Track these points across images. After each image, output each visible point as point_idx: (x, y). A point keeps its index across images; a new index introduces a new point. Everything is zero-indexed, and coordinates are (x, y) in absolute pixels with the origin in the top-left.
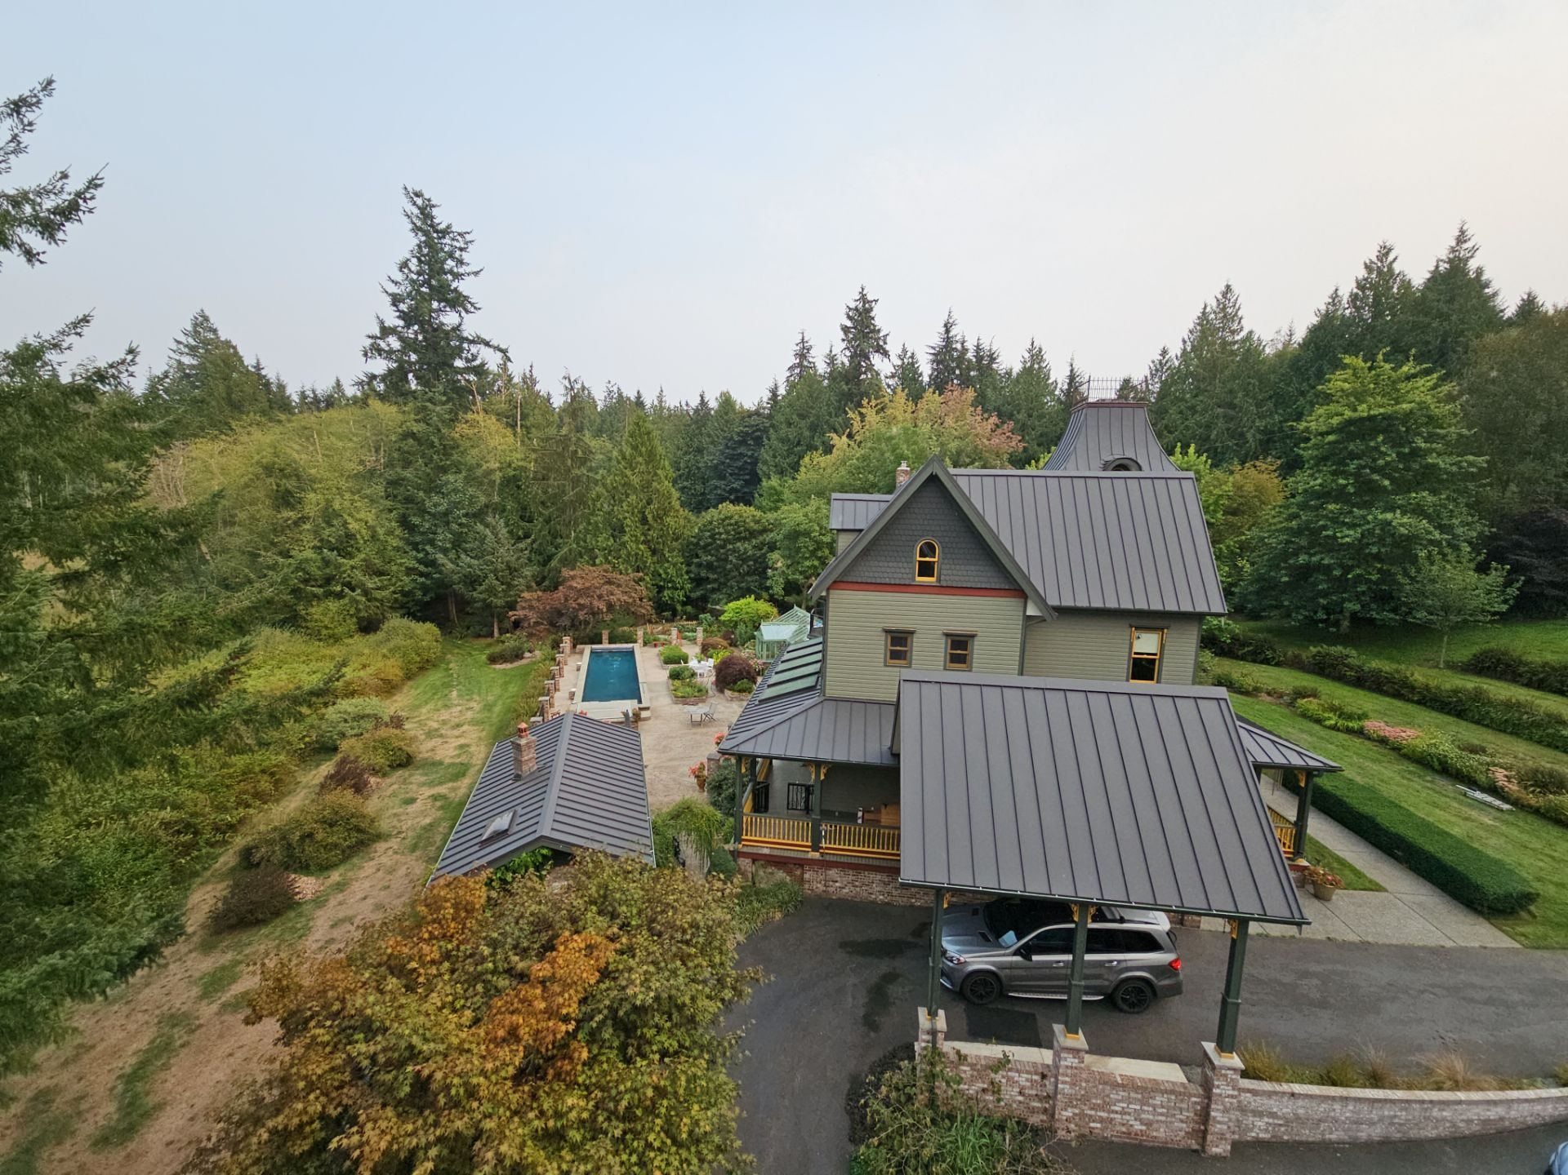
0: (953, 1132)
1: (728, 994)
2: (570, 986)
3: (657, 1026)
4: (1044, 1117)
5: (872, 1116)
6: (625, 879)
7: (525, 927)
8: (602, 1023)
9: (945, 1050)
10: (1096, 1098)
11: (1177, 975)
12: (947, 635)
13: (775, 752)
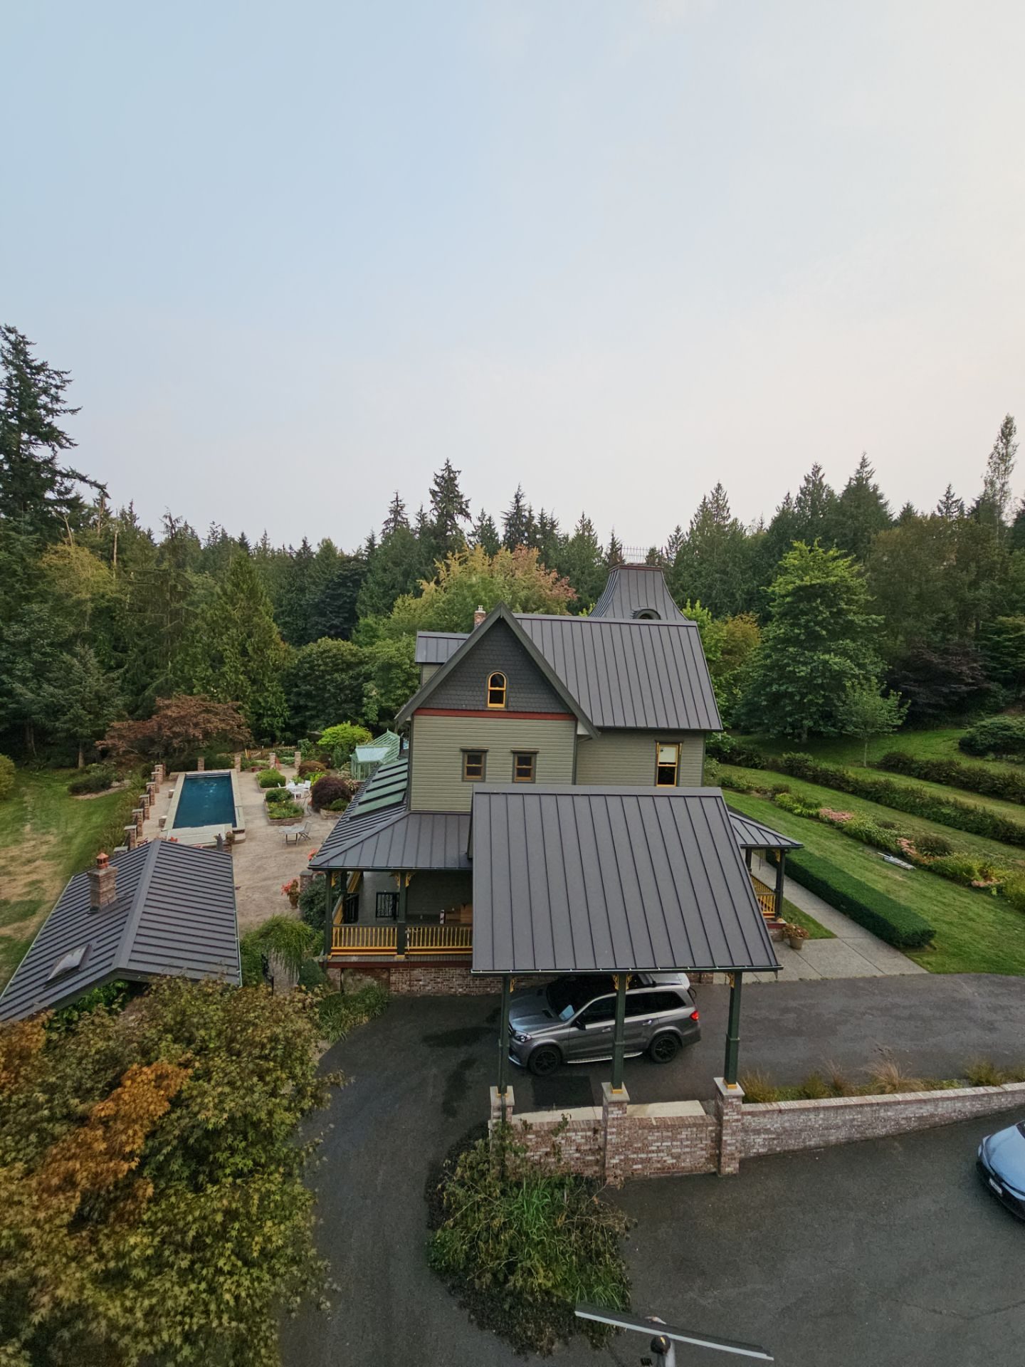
0: (520, 1199)
1: (307, 1104)
2: (135, 1121)
3: (230, 1147)
4: (596, 1168)
5: (449, 1199)
6: (205, 1002)
7: (90, 1066)
8: (169, 1157)
9: (513, 1123)
10: (637, 1142)
11: (696, 1024)
12: (514, 753)
13: (363, 864)
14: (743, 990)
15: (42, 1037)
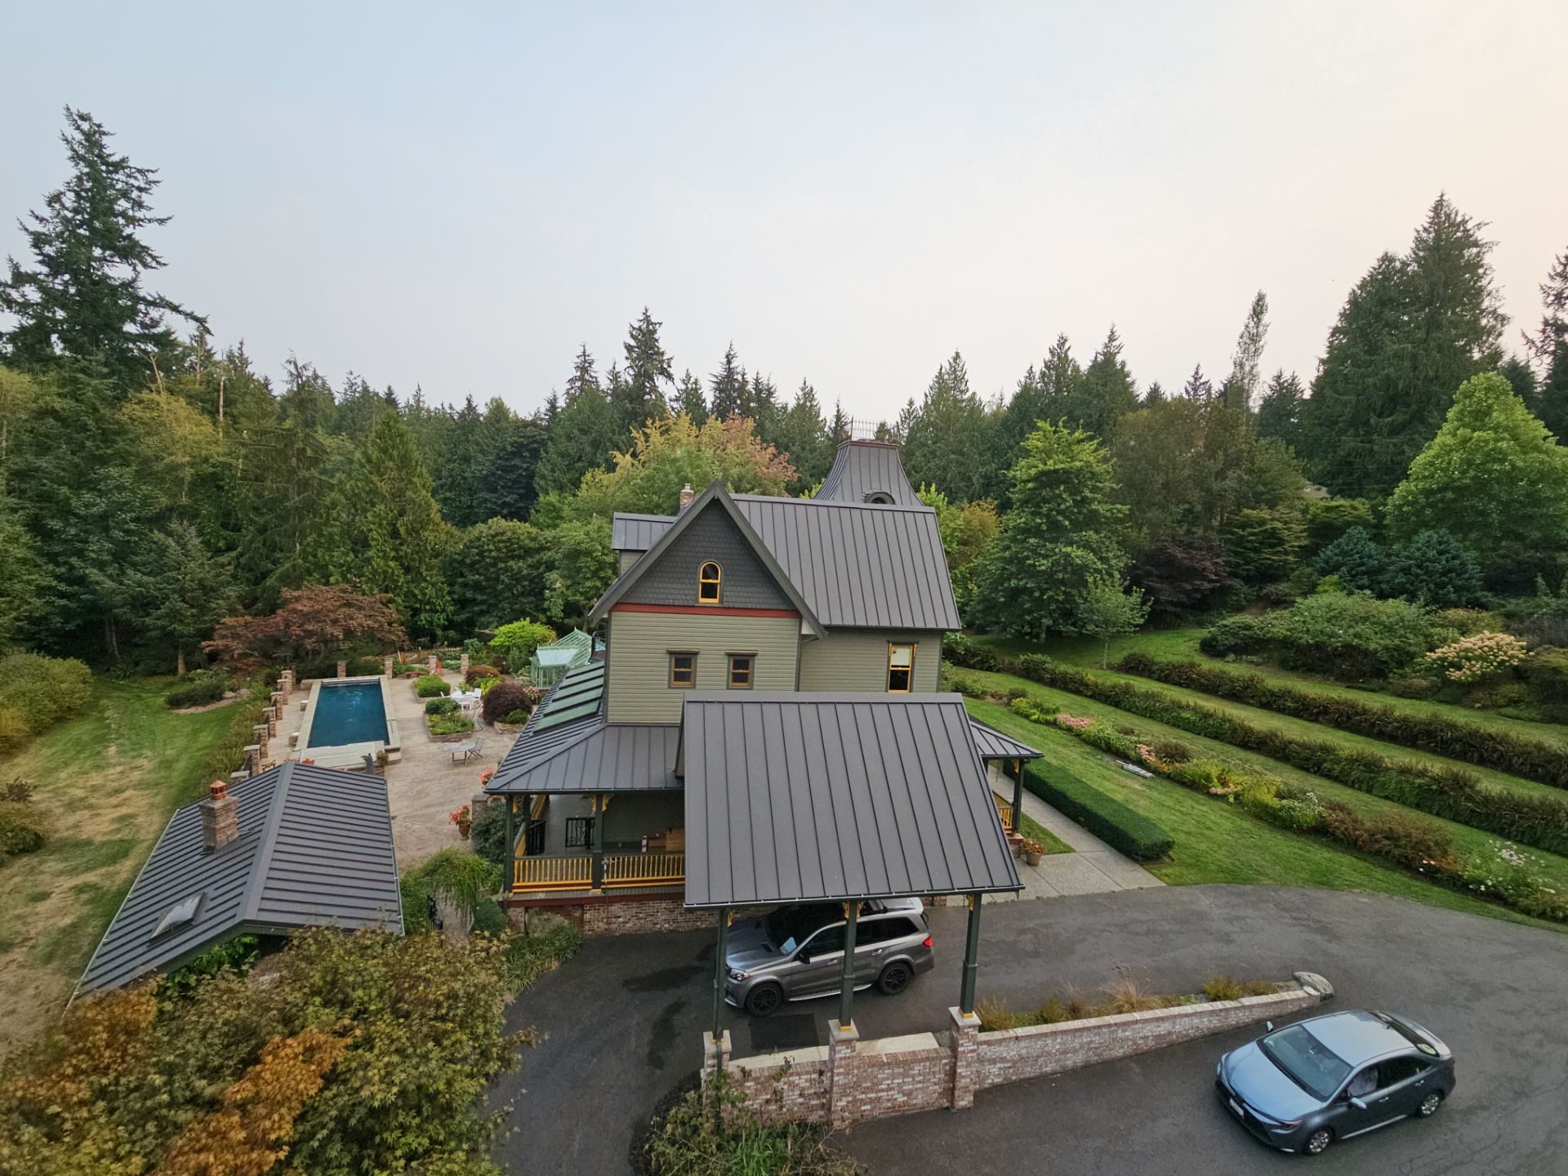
0: (739, 1152)
1: (493, 1067)
2: (280, 1104)
3: (401, 1126)
4: (822, 1113)
5: (657, 1160)
6: (362, 956)
7: (217, 1041)
8: (328, 1139)
9: (730, 1070)
10: (866, 1082)
11: (929, 951)
12: (729, 655)
13: (551, 786)
14: (982, 912)
15: (153, 1007)
